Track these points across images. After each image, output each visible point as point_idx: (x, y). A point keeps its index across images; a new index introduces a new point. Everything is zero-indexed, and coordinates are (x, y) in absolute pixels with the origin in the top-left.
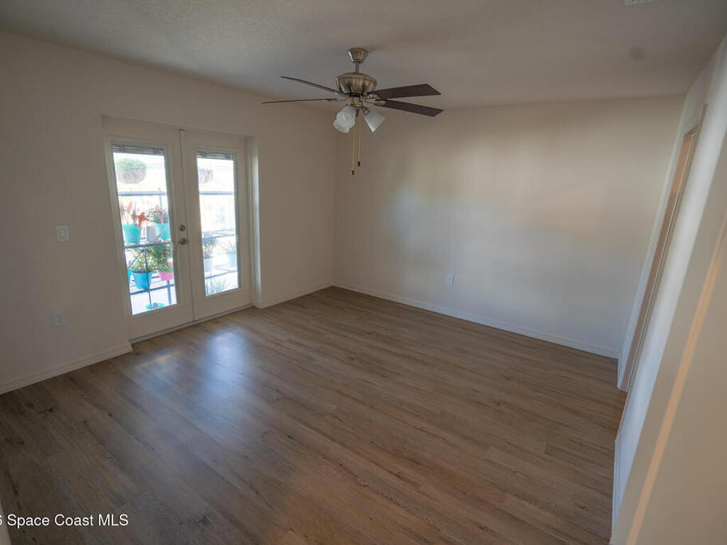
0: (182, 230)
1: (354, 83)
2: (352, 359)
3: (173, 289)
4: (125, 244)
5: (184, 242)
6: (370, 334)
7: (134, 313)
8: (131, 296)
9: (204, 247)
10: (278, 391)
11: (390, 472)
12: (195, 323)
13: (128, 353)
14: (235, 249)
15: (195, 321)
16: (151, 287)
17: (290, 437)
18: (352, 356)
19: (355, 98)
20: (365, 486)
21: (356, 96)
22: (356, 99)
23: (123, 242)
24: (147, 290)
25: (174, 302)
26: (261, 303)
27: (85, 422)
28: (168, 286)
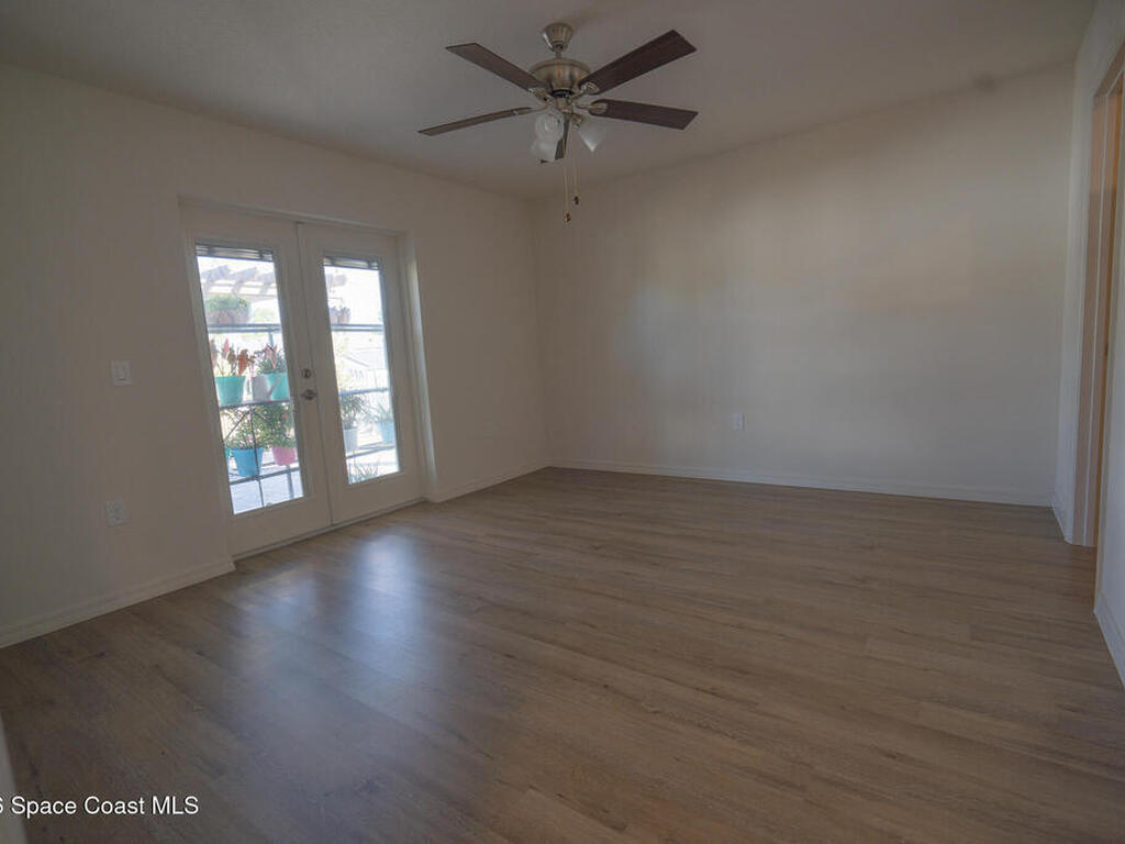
0: (306, 376)
1: (556, 74)
2: (597, 548)
3: (296, 476)
4: (220, 404)
5: (310, 395)
6: (620, 515)
7: (236, 512)
8: (232, 487)
9: (343, 412)
10: (479, 598)
11: (697, 689)
12: (333, 528)
13: (230, 574)
14: (391, 415)
15: (333, 525)
16: (262, 473)
17: (509, 656)
18: (597, 544)
19: (559, 99)
20: (655, 712)
21: (560, 96)
22: (561, 101)
23: (217, 401)
24: (256, 477)
25: (299, 494)
26: (438, 494)
27: (157, 666)
28: (288, 471)
